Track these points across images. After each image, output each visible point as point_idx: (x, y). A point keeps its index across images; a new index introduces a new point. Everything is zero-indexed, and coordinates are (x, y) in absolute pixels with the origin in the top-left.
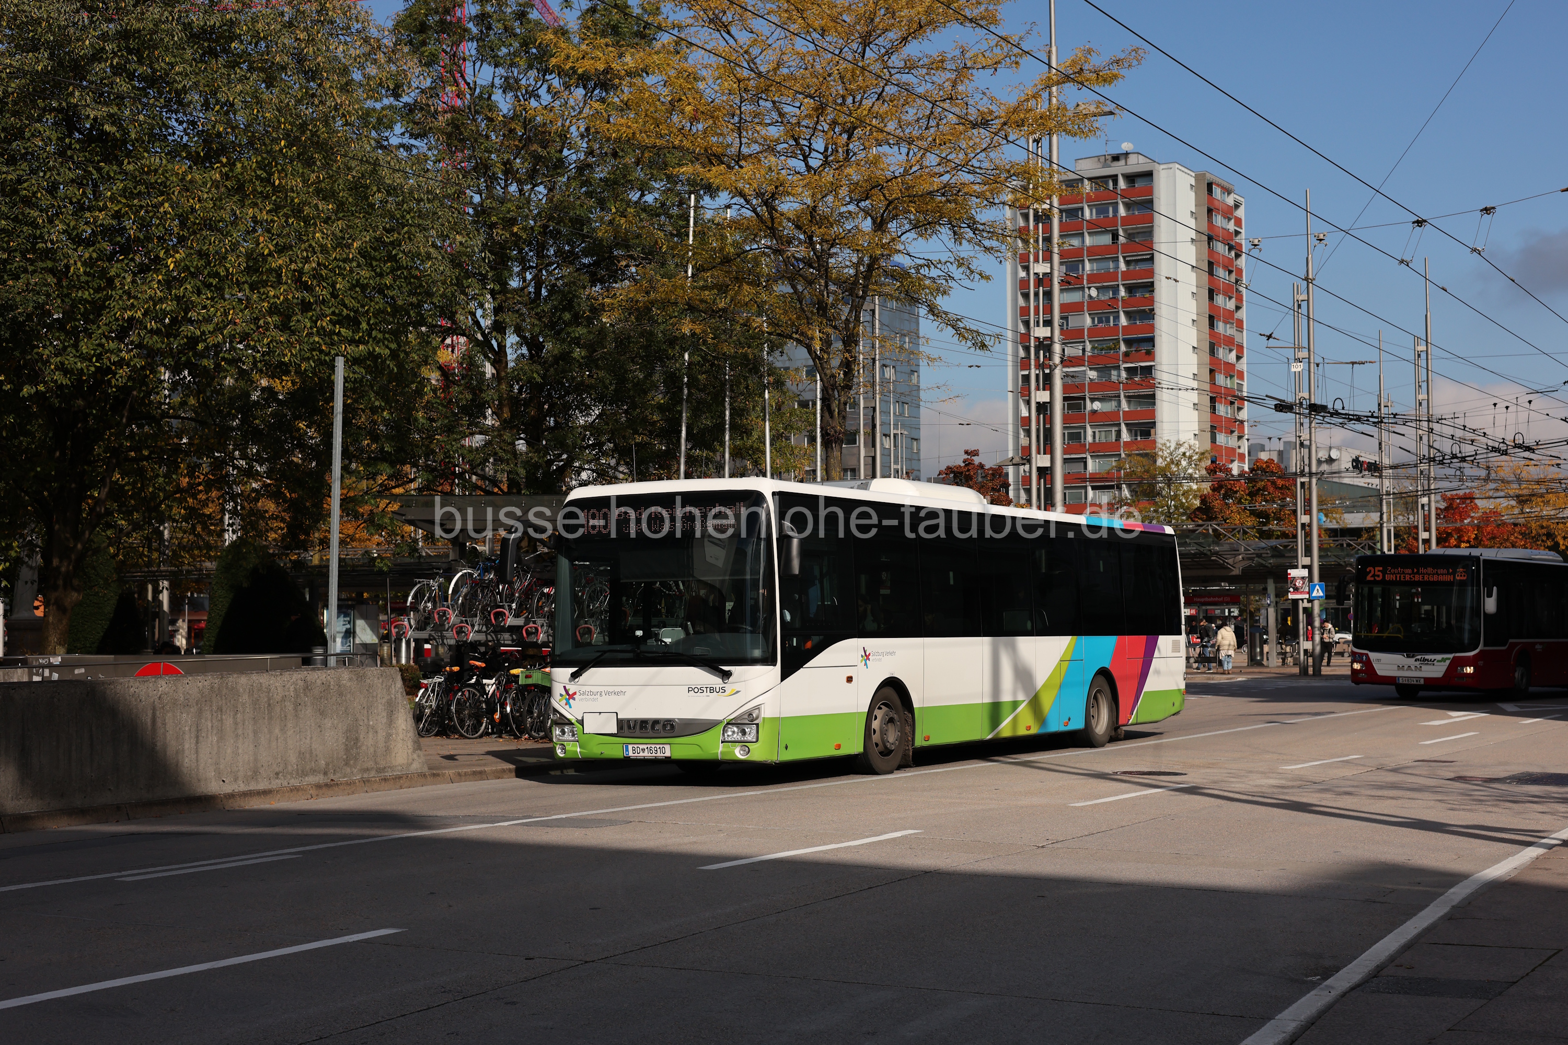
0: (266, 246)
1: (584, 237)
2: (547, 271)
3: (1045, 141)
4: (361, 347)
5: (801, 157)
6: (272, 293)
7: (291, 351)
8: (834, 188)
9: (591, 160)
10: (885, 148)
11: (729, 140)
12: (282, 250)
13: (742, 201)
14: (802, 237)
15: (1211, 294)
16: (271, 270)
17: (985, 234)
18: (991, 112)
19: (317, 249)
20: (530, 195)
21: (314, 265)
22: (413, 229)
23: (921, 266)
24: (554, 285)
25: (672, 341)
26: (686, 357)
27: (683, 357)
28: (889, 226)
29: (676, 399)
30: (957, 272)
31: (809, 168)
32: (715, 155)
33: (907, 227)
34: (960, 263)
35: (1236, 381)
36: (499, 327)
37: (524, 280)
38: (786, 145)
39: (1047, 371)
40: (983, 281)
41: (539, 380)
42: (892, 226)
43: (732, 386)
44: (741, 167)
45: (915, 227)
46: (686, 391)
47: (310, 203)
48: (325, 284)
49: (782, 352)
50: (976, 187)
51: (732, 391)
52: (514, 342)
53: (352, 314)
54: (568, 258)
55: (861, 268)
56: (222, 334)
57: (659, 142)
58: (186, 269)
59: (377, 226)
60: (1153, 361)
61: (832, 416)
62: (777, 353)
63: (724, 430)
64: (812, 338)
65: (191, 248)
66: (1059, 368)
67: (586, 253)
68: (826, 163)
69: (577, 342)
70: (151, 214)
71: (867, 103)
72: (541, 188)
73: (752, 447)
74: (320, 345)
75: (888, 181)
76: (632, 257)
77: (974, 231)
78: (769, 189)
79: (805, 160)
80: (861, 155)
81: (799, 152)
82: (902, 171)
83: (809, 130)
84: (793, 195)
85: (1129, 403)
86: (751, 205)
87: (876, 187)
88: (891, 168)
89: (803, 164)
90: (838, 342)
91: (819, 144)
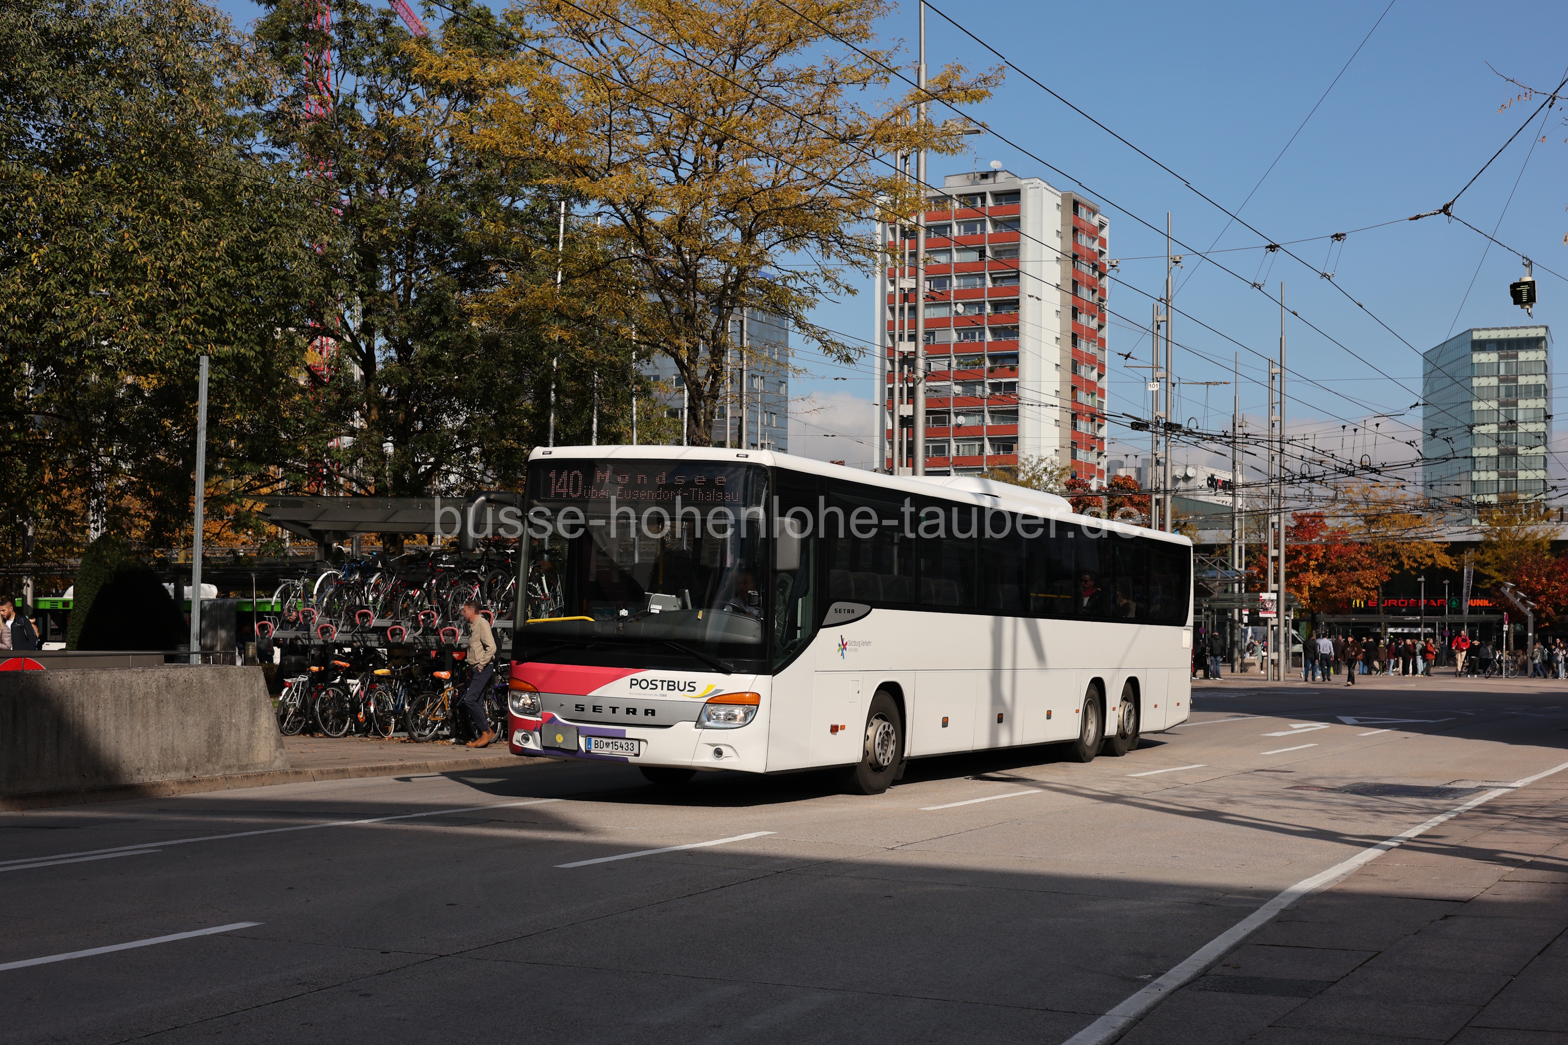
0: (132, 245)
1: (452, 242)
2: (417, 274)
3: (912, 158)
4: (226, 348)
5: (671, 167)
6: (136, 291)
7: (155, 350)
8: (703, 198)
9: (455, 170)
10: (754, 161)
12: (147, 247)
13: (611, 209)
14: (670, 246)
15: (1075, 312)
16: (136, 268)
17: (852, 249)
18: (859, 127)
19: (183, 246)
20: (400, 197)
21: (179, 263)
22: (279, 229)
23: (789, 278)
24: (422, 289)
25: (541, 347)
26: (555, 363)
27: (552, 363)
28: (757, 238)
29: (543, 406)
30: (823, 286)
31: (679, 178)
33: (775, 238)
34: (828, 275)
35: (1097, 398)
36: (367, 329)
37: (393, 283)
38: (656, 155)
39: (911, 385)
40: (849, 295)
41: (407, 382)
42: (760, 238)
43: (600, 394)
44: (611, 175)
45: (785, 239)
46: (554, 398)
47: (176, 201)
48: (190, 283)
49: (649, 361)
50: (844, 202)
51: (600, 398)
52: (382, 344)
53: (217, 314)
54: (438, 262)
55: (730, 278)
56: (86, 330)
57: (522, 154)
58: (50, 264)
59: (244, 226)
60: (1017, 377)
61: (698, 425)
62: (645, 362)
64: (678, 348)
65: (55, 243)
66: (923, 381)
67: (455, 257)
68: (695, 173)
69: (446, 345)
70: (14, 208)
71: (737, 114)
72: (411, 192)
74: (186, 344)
75: (756, 194)
76: (502, 262)
77: (841, 245)
78: (638, 198)
79: (675, 170)
80: (730, 167)
81: (669, 162)
82: (770, 184)
83: (679, 141)
84: (662, 205)
85: (992, 418)
86: (621, 214)
87: (743, 199)
88: (759, 181)
89: (673, 174)
90: (705, 353)
91: (689, 155)
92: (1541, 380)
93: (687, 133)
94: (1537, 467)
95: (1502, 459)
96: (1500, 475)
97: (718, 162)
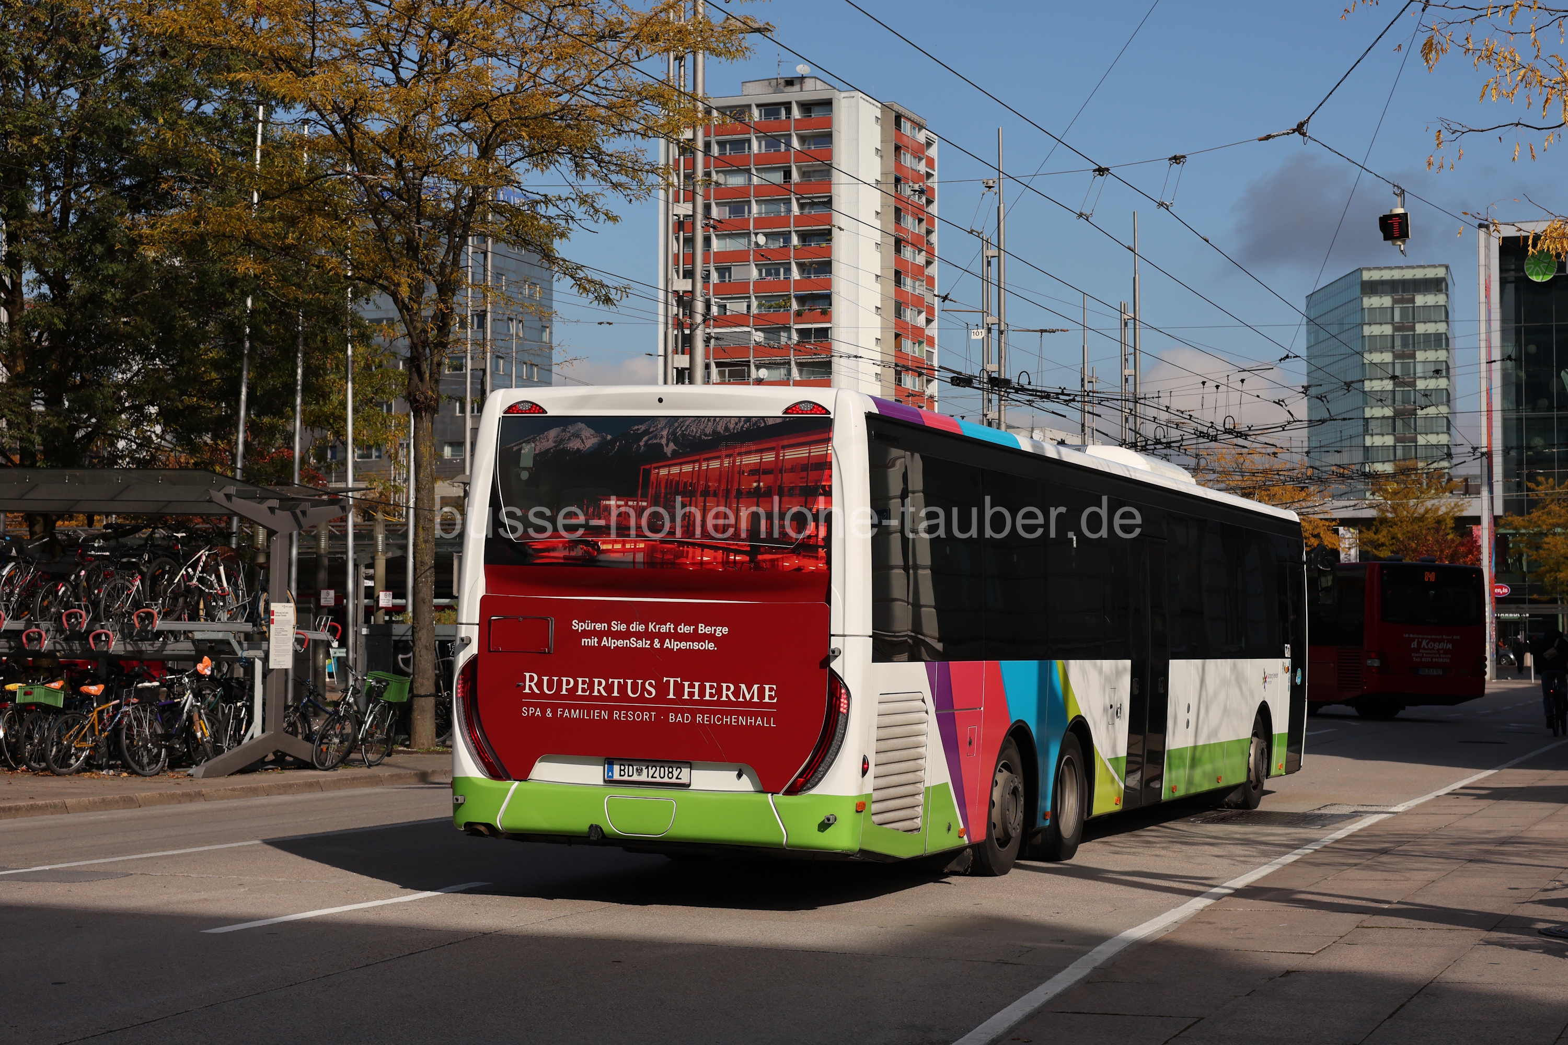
1: (122, 153)
2: (77, 192)
3: (689, 58)
5: (390, 67)
9: (133, 59)
10: (492, 60)
11: (300, 40)
13: (318, 116)
15: (898, 245)
17: (612, 168)
18: (621, 22)
20: (56, 98)
23: (536, 202)
24: (83, 211)
25: (232, 282)
26: (249, 302)
27: (245, 303)
28: (497, 153)
29: (235, 354)
30: (578, 211)
31: (399, 80)
32: (281, 59)
33: (519, 154)
34: (584, 200)
35: (926, 349)
36: (13, 260)
37: (48, 203)
38: (371, 51)
40: (609, 223)
41: (61, 326)
42: (500, 152)
43: (305, 339)
44: (313, 74)
45: (530, 155)
46: (247, 344)
49: (368, 300)
50: (602, 111)
51: (306, 344)
52: (31, 279)
54: (102, 178)
55: (462, 201)
57: (214, 41)
60: (830, 322)
62: (362, 301)
63: (294, 393)
64: (399, 286)
66: (701, 328)
67: (127, 172)
68: (420, 74)
69: (110, 281)
72: (72, 93)
73: (333, 414)
75: (494, 99)
76: (182, 179)
77: (600, 163)
78: (349, 103)
79: (395, 70)
80: (462, 66)
81: (387, 60)
82: (511, 88)
83: (400, 34)
84: (378, 112)
85: (801, 372)
86: (327, 121)
87: (480, 105)
88: (498, 84)
89: (393, 76)
90: (431, 291)
91: (412, 51)
92: (1442, 328)
93: (409, 25)
94: (1440, 430)
95: (1399, 423)
96: (1397, 440)
97: (447, 61)
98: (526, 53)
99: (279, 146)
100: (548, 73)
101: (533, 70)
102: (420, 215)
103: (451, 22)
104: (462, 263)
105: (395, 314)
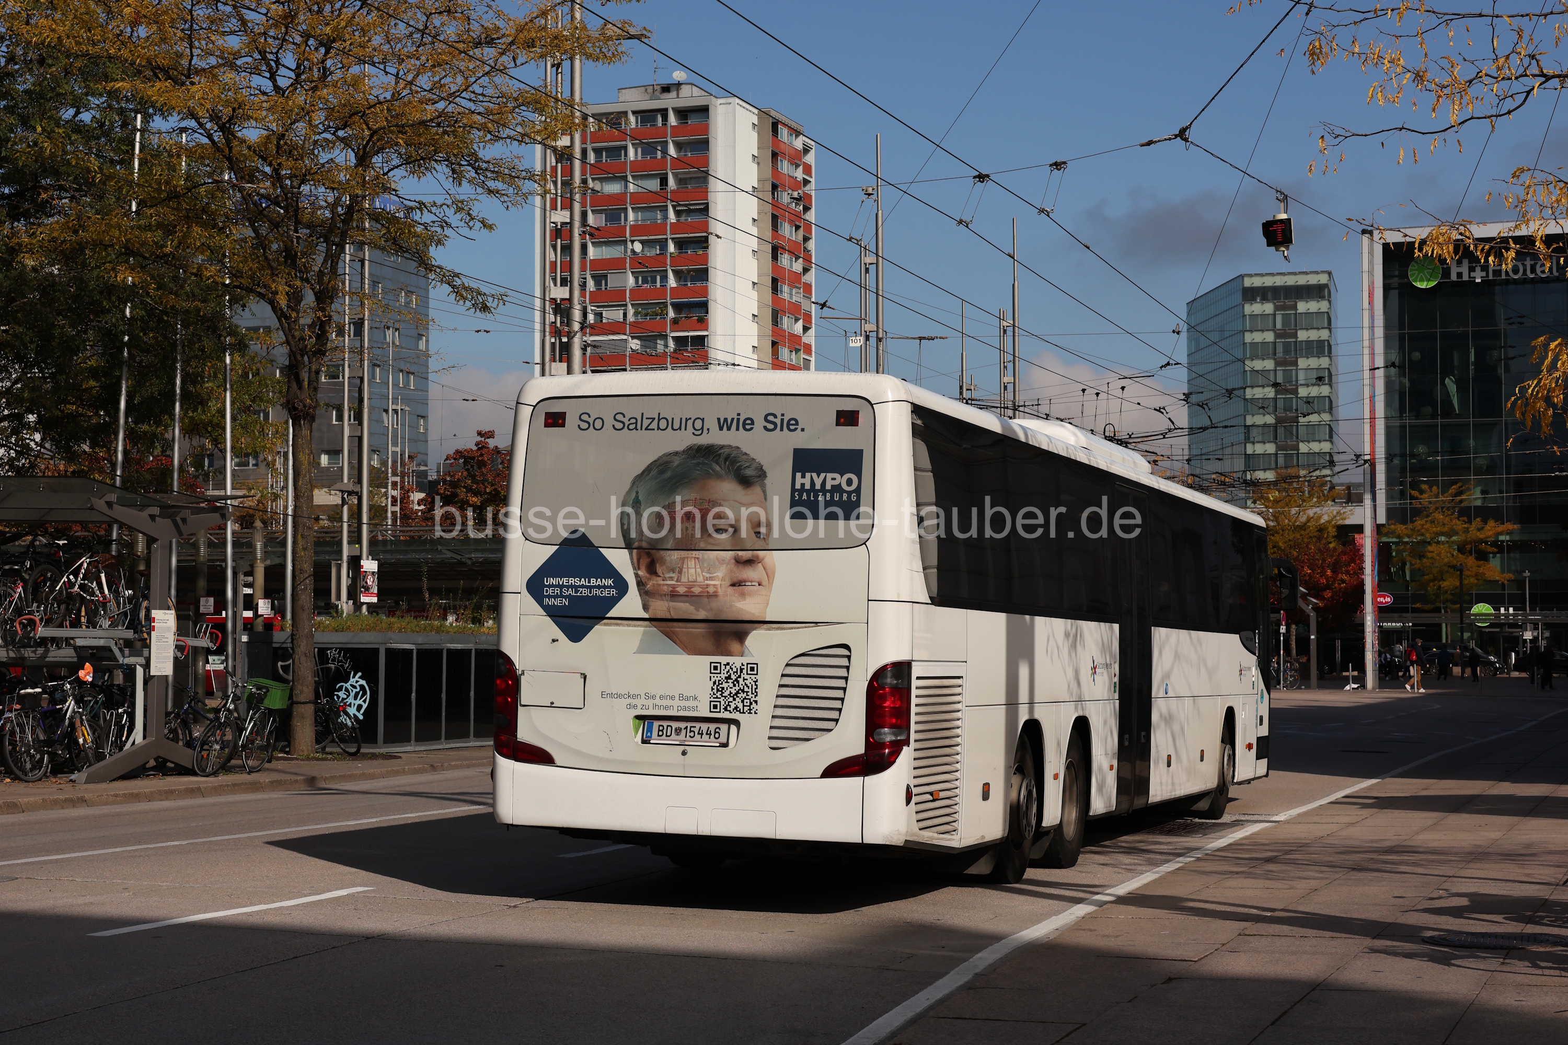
3: (566, 65)
5: (268, 75)
8: (306, 113)
13: (192, 123)
14: (268, 170)
15: (775, 253)
17: (489, 175)
18: (498, 29)
25: (110, 291)
26: (128, 310)
28: (374, 160)
29: (114, 361)
30: (454, 219)
31: (277, 88)
33: (396, 161)
34: (460, 206)
35: (802, 355)
38: (249, 59)
40: (485, 231)
42: (377, 160)
43: (184, 348)
44: (193, 83)
45: (407, 162)
46: (126, 352)
49: (244, 307)
50: (478, 118)
51: (185, 353)
55: (340, 209)
57: (93, 51)
60: (707, 330)
61: (300, 387)
62: (239, 309)
63: (172, 401)
64: (276, 293)
67: (5, 181)
68: (297, 82)
71: (348, 12)
73: (211, 422)
75: (371, 107)
76: (61, 188)
77: (477, 170)
78: (226, 112)
79: (273, 78)
80: (338, 74)
81: (264, 68)
82: (388, 96)
83: (277, 42)
84: (256, 120)
87: (356, 113)
88: (375, 92)
89: (271, 84)
90: (309, 298)
91: (289, 59)
92: (1324, 334)
93: (286, 33)
94: (1322, 437)
95: (1281, 431)
96: (1279, 448)
97: (324, 68)
98: (403, 60)
99: (157, 154)
100: (424, 81)
101: (410, 78)
102: (298, 222)
103: (328, 30)
104: (340, 271)
105: (273, 321)
